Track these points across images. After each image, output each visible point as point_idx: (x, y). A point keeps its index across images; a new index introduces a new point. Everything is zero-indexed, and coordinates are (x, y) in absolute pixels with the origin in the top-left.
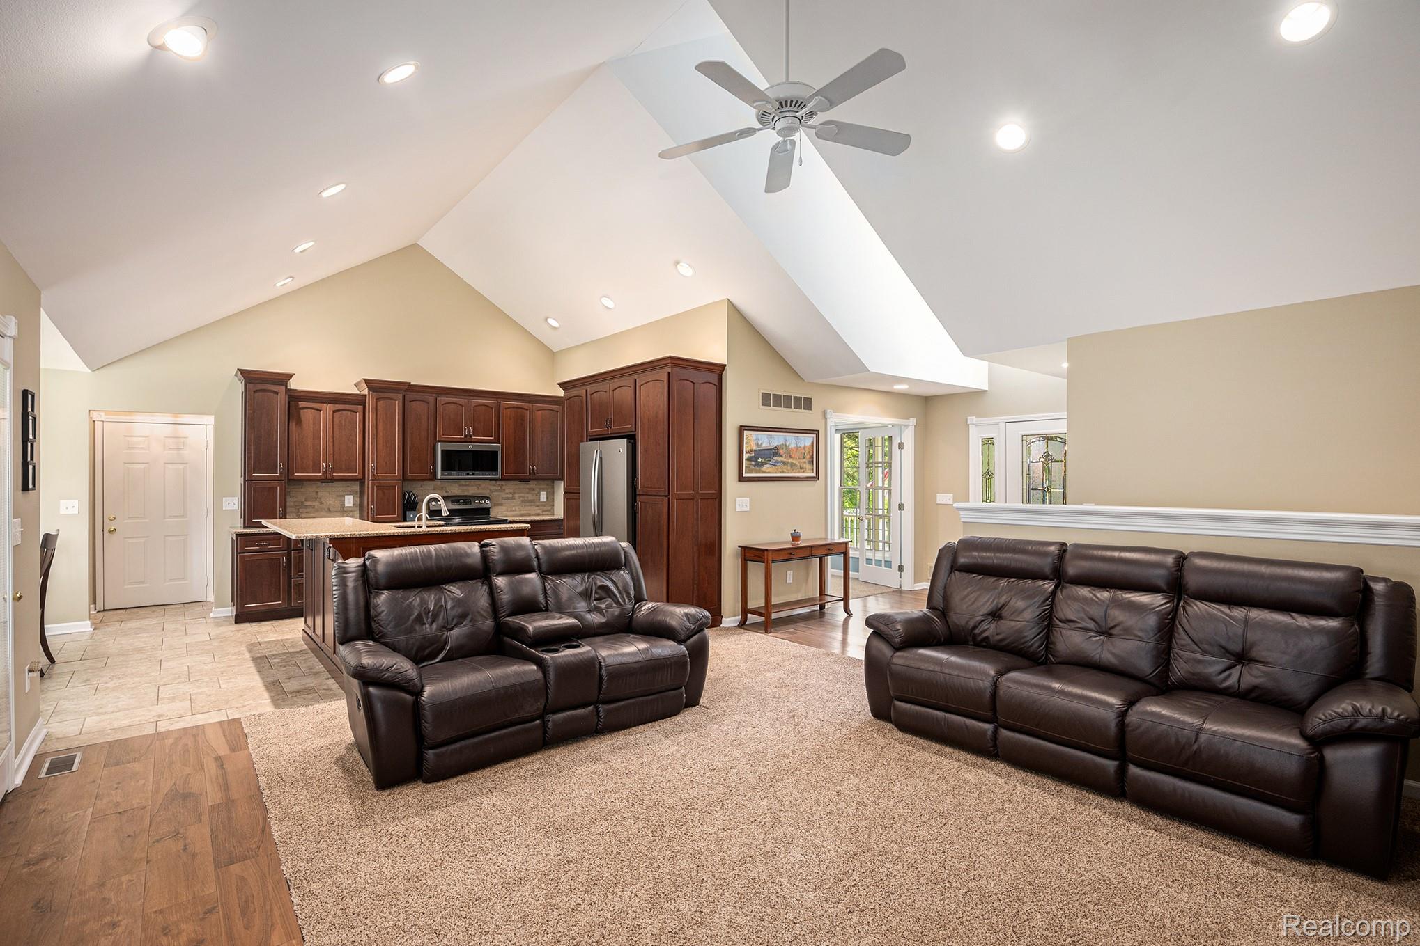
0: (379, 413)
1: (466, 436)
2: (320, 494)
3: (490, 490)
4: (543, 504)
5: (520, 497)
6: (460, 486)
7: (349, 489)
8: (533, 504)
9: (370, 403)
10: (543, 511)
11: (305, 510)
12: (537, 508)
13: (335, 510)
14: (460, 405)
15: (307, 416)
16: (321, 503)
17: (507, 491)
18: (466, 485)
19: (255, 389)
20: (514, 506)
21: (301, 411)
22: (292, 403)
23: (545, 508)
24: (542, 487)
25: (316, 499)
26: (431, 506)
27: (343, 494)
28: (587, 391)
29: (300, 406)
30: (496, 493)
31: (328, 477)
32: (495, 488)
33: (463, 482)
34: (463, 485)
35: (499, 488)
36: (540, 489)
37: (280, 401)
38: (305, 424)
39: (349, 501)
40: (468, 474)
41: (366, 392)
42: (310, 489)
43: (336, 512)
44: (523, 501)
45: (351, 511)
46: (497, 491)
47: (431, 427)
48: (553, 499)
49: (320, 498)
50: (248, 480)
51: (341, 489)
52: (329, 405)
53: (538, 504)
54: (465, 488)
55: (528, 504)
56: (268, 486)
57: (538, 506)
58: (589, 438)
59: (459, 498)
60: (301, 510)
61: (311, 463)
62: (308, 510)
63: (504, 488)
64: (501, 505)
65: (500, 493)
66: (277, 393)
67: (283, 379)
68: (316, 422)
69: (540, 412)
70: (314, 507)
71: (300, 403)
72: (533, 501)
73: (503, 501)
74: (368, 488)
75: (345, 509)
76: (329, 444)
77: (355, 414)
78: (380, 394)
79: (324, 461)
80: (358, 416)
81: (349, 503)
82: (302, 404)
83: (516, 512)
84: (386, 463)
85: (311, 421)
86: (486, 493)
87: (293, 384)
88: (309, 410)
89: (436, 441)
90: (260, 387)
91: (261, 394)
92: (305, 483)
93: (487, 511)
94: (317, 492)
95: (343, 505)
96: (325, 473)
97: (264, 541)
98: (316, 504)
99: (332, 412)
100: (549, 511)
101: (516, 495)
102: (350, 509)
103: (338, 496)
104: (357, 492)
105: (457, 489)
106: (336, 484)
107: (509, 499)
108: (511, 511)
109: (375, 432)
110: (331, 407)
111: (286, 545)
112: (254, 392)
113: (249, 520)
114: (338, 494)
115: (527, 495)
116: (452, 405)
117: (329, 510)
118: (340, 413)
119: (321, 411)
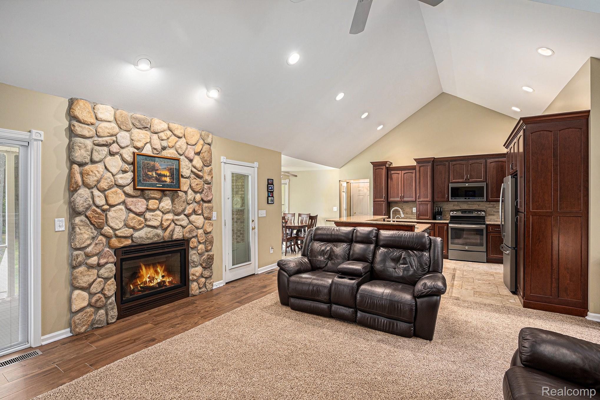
0: (421, 172)
1: (466, 180)
2: (403, 207)
3: (486, 207)
6: (468, 204)
7: (414, 205)
9: (417, 169)
11: (398, 213)
13: (409, 213)
14: (462, 164)
15: (395, 176)
16: (404, 211)
19: (376, 169)
21: (392, 175)
22: (389, 172)
26: (451, 214)
27: (412, 207)
28: (510, 148)
29: (392, 173)
31: (402, 200)
32: (489, 206)
33: (469, 203)
34: (470, 204)
35: (492, 206)
37: (384, 172)
38: (394, 180)
40: (466, 199)
41: (415, 164)
47: (447, 177)
49: (404, 209)
50: (374, 201)
51: (411, 205)
52: (403, 171)
54: (471, 206)
56: (380, 203)
59: (466, 211)
60: (396, 213)
61: (396, 195)
63: (495, 206)
64: (494, 215)
66: (383, 169)
67: (385, 163)
68: (398, 178)
73: (495, 213)
74: (417, 205)
75: (413, 213)
76: (403, 187)
77: (412, 174)
78: (422, 164)
79: (401, 194)
80: (414, 175)
81: (415, 211)
82: (392, 172)
84: (424, 194)
85: (396, 178)
86: (484, 208)
88: (395, 174)
89: (449, 183)
90: (377, 167)
91: (378, 170)
93: (483, 218)
94: (402, 206)
95: (412, 212)
96: (401, 198)
99: (403, 174)
102: (415, 213)
103: (410, 208)
105: (466, 206)
106: (409, 203)
114: (410, 207)
116: (458, 165)
117: (407, 214)
118: (407, 174)
119: (399, 174)
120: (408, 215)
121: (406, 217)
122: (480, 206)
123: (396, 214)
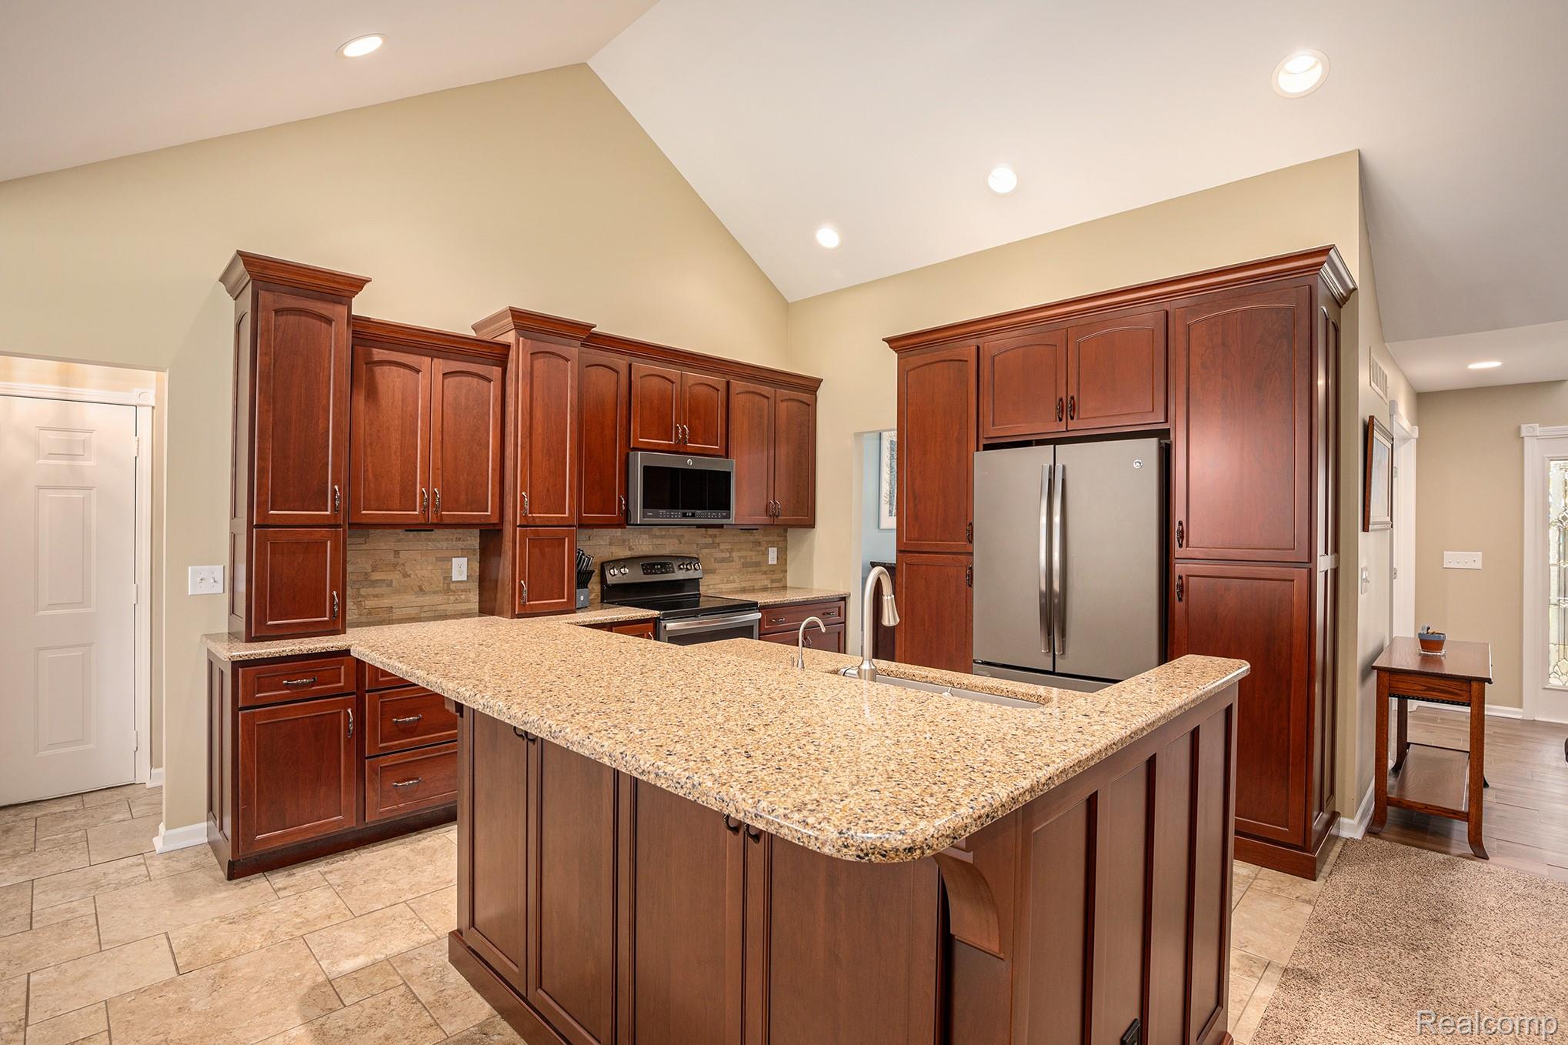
0: (537, 384)
1: (679, 441)
2: (403, 555)
4: (773, 570)
5: (740, 557)
6: (651, 536)
7: (460, 544)
8: (758, 569)
9: (518, 361)
10: (773, 581)
11: (370, 591)
12: (764, 577)
13: (433, 588)
14: (669, 380)
15: (391, 380)
16: (406, 575)
17: (722, 546)
18: (662, 537)
19: (277, 306)
20: (731, 574)
21: (378, 370)
22: (360, 350)
23: (774, 577)
24: (770, 538)
25: (395, 566)
26: (608, 576)
27: (447, 554)
28: (978, 348)
29: (376, 358)
30: (706, 551)
31: (432, 519)
32: (704, 540)
33: (656, 530)
34: (656, 536)
35: (710, 541)
36: (768, 542)
37: (339, 337)
38: (386, 399)
39: (461, 569)
40: (684, 515)
41: (510, 338)
42: (384, 544)
43: (435, 592)
44: (745, 565)
45: (463, 591)
46: (706, 546)
47: (622, 420)
48: (786, 560)
49: (403, 565)
50: (257, 526)
51: (445, 545)
52: (435, 360)
53: (764, 569)
54: (659, 541)
55: (751, 569)
56: (306, 539)
57: (765, 573)
58: (983, 442)
59: (654, 561)
60: (363, 591)
61: (397, 489)
62: (377, 591)
64: (713, 572)
65: (713, 550)
66: (329, 321)
67: (348, 286)
68: (409, 396)
69: (785, 404)
70: (390, 584)
71: (375, 350)
72: (758, 564)
73: (717, 565)
74: (514, 543)
75: (452, 586)
76: (435, 445)
77: (486, 383)
78: (541, 344)
79: (426, 483)
80: (493, 389)
81: (461, 573)
82: (378, 354)
83: (734, 585)
84: (548, 490)
85: (398, 392)
86: (694, 551)
87: (363, 306)
88: (394, 367)
89: (630, 449)
92: (372, 531)
93: (695, 583)
94: (397, 553)
95: (448, 578)
96: (425, 509)
97: (303, 674)
98: (395, 577)
99: (441, 377)
100: (780, 581)
101: (735, 554)
102: (462, 586)
103: (438, 559)
104: (475, 550)
105: (648, 543)
106: (438, 533)
107: (723, 560)
108: (728, 582)
109: (528, 423)
110: (441, 365)
111: (353, 679)
112: (276, 312)
113: (261, 622)
115: (750, 553)
116: (655, 380)
117: (421, 590)
118: (457, 379)
119: (418, 371)
120: (426, 600)
121: (417, 610)
122: (682, 540)
123: (359, 595)
